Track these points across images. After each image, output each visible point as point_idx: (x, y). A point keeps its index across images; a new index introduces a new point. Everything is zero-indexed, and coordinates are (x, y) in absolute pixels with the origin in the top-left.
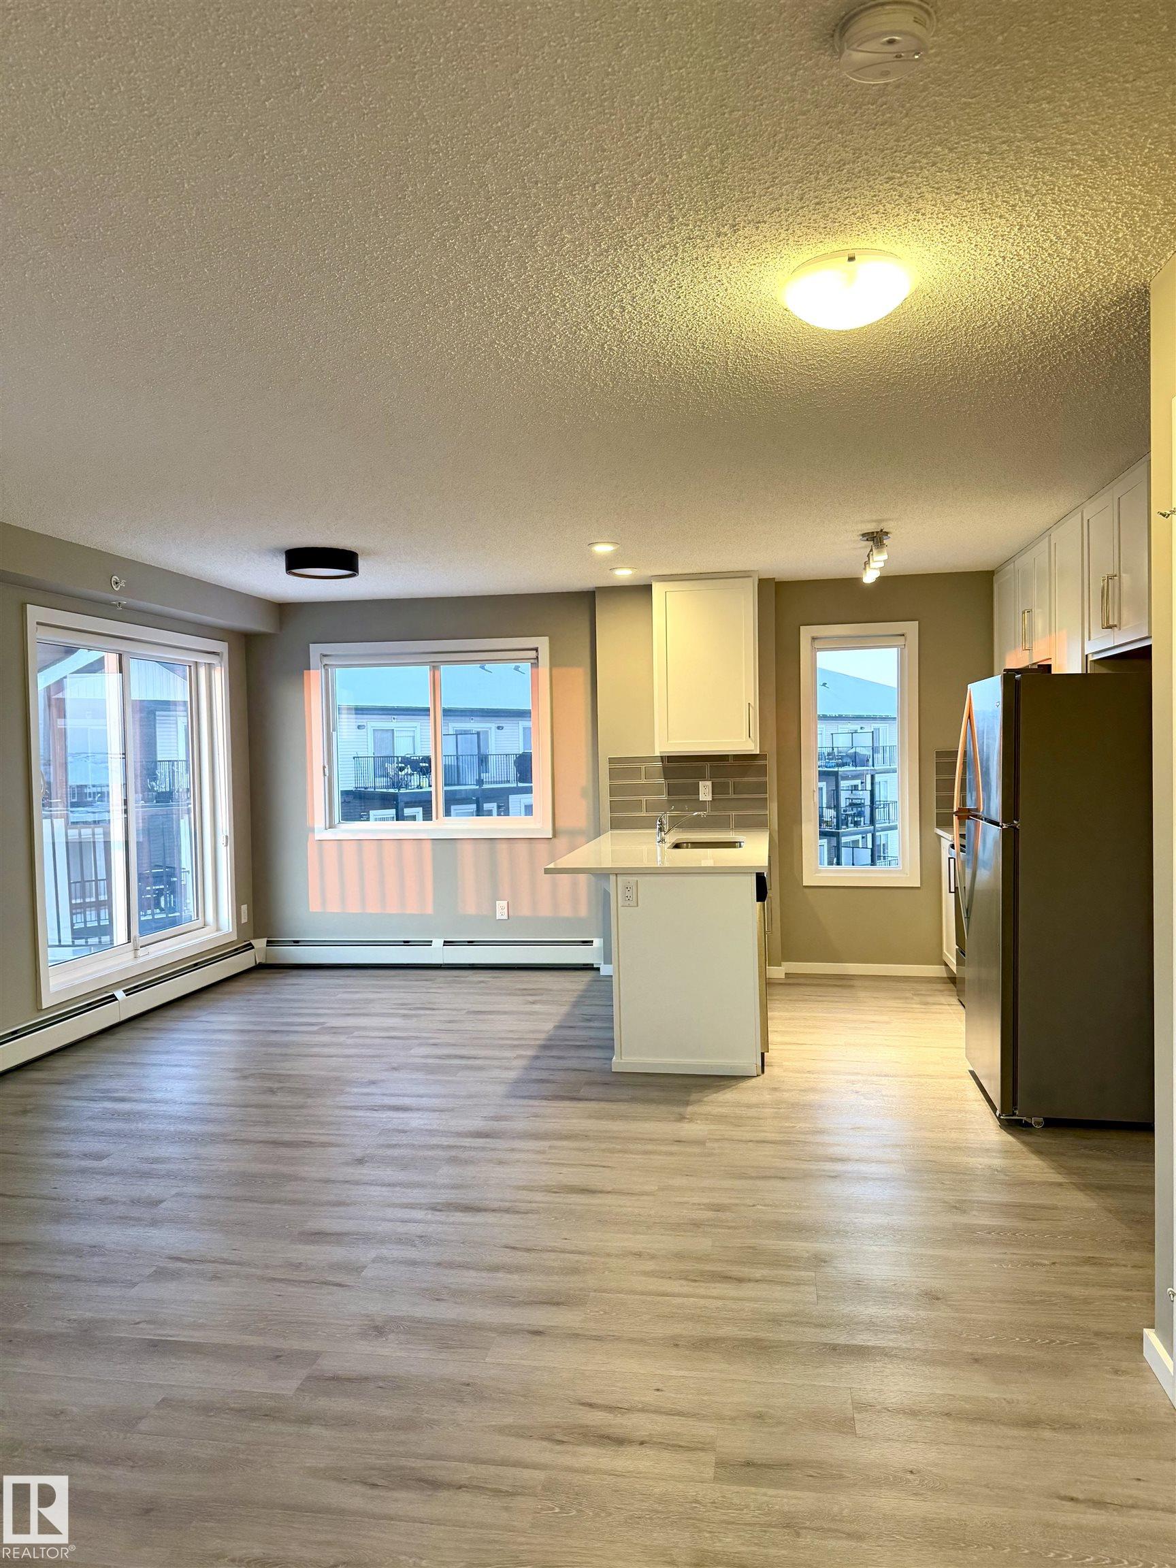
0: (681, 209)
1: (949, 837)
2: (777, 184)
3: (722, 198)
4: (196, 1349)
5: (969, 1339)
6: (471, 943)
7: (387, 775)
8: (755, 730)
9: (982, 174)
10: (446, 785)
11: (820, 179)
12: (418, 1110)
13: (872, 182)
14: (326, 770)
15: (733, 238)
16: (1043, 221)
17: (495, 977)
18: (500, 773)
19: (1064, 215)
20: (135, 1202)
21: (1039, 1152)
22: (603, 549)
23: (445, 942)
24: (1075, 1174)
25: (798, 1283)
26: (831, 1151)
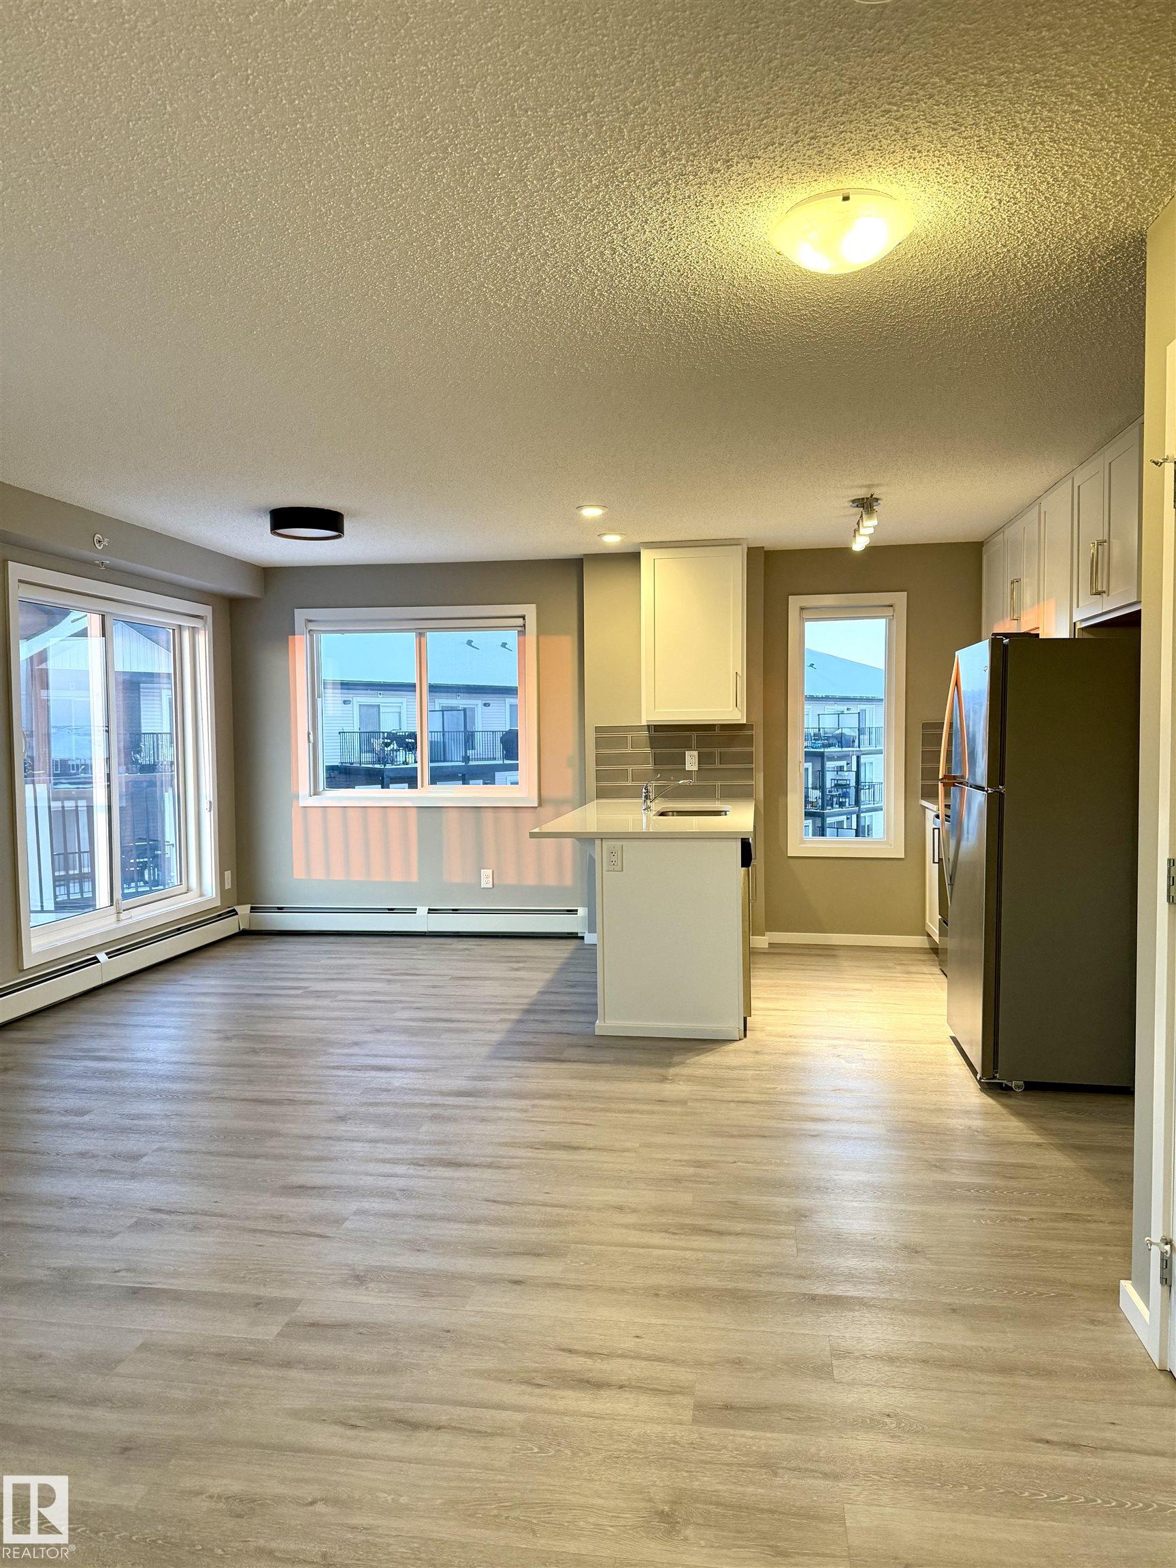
0: (674, 142)
1: (934, 807)
2: (771, 116)
3: (715, 130)
4: (177, 1297)
5: (947, 1291)
6: (455, 911)
7: (372, 751)
8: (742, 698)
9: (980, 108)
10: (432, 761)
11: (816, 111)
12: (401, 1070)
13: (868, 115)
14: (311, 736)
15: (727, 175)
16: (1041, 160)
17: (480, 945)
18: (486, 751)
19: (1061, 155)
20: (116, 1156)
21: (1018, 1113)
22: (592, 513)
23: (429, 909)
24: (1053, 1135)
25: (779, 1236)
26: (812, 1112)
